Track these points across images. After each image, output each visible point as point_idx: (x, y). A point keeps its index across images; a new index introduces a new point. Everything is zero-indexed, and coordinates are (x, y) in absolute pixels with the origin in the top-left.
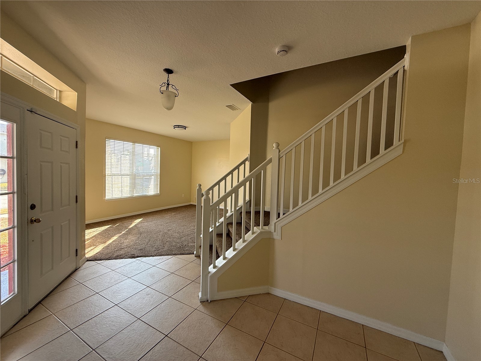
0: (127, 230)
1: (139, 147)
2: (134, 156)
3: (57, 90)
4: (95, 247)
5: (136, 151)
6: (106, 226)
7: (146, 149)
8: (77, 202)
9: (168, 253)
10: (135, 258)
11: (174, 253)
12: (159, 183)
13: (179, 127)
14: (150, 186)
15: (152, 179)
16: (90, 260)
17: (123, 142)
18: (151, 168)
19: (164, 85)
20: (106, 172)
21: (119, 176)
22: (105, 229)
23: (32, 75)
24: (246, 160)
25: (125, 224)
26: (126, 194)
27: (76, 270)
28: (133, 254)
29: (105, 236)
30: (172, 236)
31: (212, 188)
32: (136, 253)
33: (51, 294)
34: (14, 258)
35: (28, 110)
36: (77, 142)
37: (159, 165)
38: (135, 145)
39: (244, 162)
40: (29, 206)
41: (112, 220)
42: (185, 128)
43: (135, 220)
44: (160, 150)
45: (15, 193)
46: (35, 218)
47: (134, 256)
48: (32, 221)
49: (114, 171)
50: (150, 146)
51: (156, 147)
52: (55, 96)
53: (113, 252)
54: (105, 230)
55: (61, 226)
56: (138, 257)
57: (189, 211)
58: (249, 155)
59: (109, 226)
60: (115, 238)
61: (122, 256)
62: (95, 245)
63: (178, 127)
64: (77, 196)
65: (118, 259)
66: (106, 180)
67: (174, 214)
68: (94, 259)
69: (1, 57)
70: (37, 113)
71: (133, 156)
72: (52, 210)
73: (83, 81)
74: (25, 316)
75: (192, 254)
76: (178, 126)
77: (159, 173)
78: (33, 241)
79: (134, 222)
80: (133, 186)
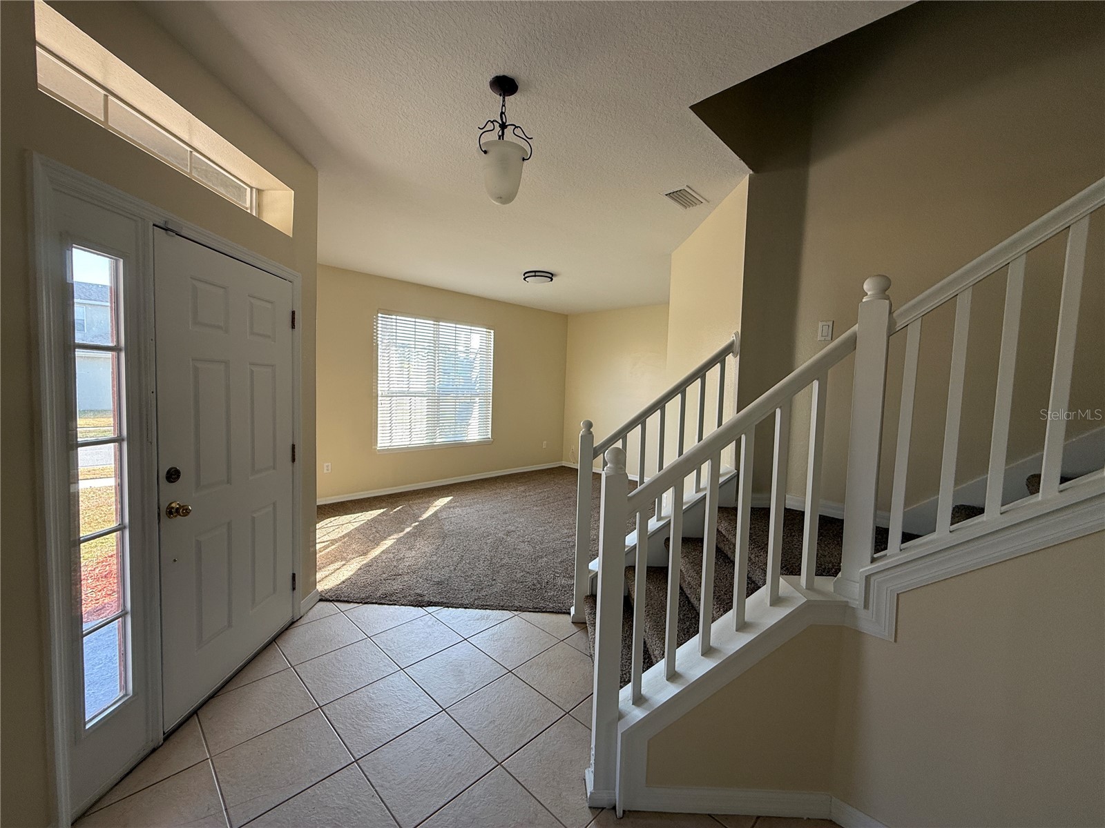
0: (417, 523)
1: (447, 329)
2: (437, 352)
3: (251, 188)
4: (343, 562)
5: (441, 339)
6: (374, 511)
7: (462, 336)
8: (293, 460)
9: (502, 604)
10: (424, 606)
11: (517, 604)
12: (490, 415)
13: (537, 274)
14: (470, 421)
15: (475, 405)
16: (327, 600)
17: (413, 320)
18: (474, 379)
19: (490, 127)
20: (379, 389)
21: (406, 396)
22: (373, 517)
23: (189, 149)
24: (728, 350)
25: (415, 507)
26: (419, 438)
27: (292, 623)
28: (421, 596)
29: (371, 534)
30: (515, 549)
31: (622, 434)
32: (429, 593)
33: (224, 690)
34: (124, 606)
35: (157, 224)
36: (293, 313)
37: (492, 371)
38: (439, 325)
39: (720, 358)
40: (163, 474)
41: (390, 496)
42: (550, 276)
43: (435, 500)
44: (492, 337)
45: (123, 440)
46: (178, 504)
47: (422, 601)
48: (171, 512)
49: (395, 388)
50: (472, 328)
51: (485, 330)
52: (248, 205)
53: (377, 583)
54: (373, 520)
55: (253, 519)
56: (429, 606)
57: (558, 483)
58: (736, 334)
59: (382, 510)
60: (388, 543)
61: (394, 598)
62: (345, 559)
63: (535, 276)
64: (293, 446)
65: (384, 604)
66: (379, 406)
67: (523, 489)
68: (334, 597)
69: (106, 96)
70: (182, 234)
71: (435, 351)
72: (229, 481)
73: (310, 164)
74: (154, 750)
75: (564, 613)
76: (533, 274)
77: (491, 390)
78: (175, 561)
79: (434, 504)
80: (435, 419)
